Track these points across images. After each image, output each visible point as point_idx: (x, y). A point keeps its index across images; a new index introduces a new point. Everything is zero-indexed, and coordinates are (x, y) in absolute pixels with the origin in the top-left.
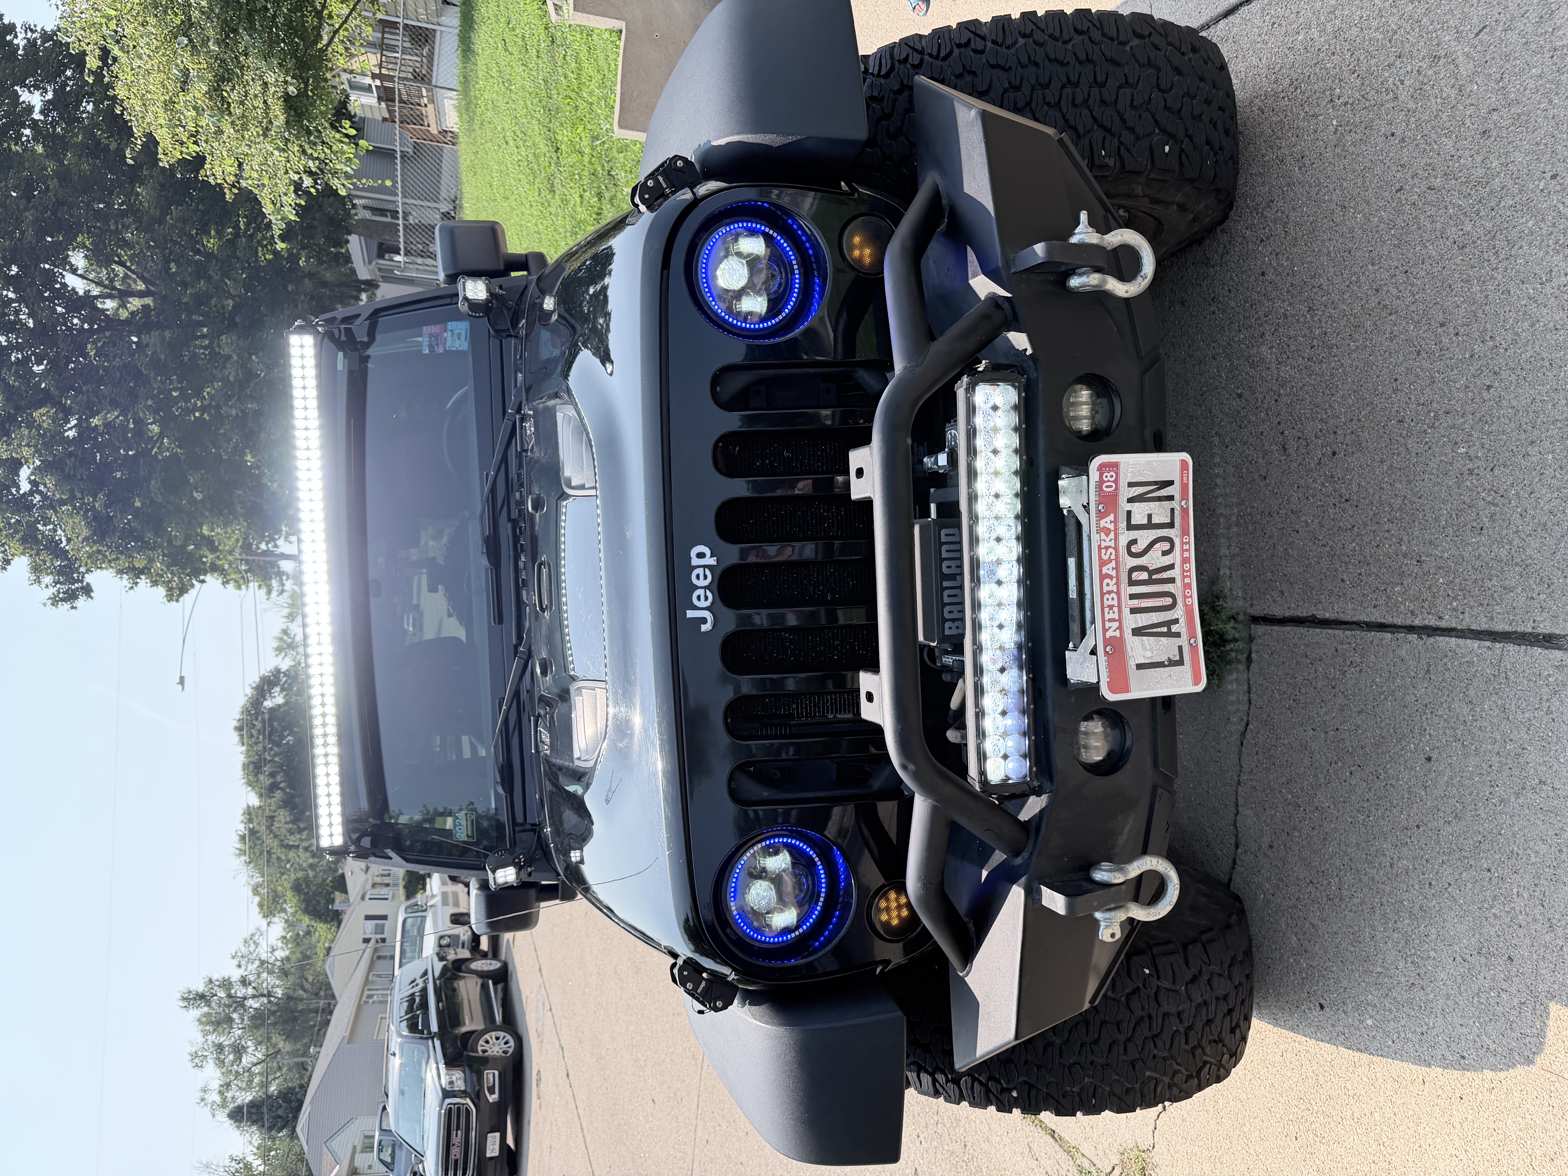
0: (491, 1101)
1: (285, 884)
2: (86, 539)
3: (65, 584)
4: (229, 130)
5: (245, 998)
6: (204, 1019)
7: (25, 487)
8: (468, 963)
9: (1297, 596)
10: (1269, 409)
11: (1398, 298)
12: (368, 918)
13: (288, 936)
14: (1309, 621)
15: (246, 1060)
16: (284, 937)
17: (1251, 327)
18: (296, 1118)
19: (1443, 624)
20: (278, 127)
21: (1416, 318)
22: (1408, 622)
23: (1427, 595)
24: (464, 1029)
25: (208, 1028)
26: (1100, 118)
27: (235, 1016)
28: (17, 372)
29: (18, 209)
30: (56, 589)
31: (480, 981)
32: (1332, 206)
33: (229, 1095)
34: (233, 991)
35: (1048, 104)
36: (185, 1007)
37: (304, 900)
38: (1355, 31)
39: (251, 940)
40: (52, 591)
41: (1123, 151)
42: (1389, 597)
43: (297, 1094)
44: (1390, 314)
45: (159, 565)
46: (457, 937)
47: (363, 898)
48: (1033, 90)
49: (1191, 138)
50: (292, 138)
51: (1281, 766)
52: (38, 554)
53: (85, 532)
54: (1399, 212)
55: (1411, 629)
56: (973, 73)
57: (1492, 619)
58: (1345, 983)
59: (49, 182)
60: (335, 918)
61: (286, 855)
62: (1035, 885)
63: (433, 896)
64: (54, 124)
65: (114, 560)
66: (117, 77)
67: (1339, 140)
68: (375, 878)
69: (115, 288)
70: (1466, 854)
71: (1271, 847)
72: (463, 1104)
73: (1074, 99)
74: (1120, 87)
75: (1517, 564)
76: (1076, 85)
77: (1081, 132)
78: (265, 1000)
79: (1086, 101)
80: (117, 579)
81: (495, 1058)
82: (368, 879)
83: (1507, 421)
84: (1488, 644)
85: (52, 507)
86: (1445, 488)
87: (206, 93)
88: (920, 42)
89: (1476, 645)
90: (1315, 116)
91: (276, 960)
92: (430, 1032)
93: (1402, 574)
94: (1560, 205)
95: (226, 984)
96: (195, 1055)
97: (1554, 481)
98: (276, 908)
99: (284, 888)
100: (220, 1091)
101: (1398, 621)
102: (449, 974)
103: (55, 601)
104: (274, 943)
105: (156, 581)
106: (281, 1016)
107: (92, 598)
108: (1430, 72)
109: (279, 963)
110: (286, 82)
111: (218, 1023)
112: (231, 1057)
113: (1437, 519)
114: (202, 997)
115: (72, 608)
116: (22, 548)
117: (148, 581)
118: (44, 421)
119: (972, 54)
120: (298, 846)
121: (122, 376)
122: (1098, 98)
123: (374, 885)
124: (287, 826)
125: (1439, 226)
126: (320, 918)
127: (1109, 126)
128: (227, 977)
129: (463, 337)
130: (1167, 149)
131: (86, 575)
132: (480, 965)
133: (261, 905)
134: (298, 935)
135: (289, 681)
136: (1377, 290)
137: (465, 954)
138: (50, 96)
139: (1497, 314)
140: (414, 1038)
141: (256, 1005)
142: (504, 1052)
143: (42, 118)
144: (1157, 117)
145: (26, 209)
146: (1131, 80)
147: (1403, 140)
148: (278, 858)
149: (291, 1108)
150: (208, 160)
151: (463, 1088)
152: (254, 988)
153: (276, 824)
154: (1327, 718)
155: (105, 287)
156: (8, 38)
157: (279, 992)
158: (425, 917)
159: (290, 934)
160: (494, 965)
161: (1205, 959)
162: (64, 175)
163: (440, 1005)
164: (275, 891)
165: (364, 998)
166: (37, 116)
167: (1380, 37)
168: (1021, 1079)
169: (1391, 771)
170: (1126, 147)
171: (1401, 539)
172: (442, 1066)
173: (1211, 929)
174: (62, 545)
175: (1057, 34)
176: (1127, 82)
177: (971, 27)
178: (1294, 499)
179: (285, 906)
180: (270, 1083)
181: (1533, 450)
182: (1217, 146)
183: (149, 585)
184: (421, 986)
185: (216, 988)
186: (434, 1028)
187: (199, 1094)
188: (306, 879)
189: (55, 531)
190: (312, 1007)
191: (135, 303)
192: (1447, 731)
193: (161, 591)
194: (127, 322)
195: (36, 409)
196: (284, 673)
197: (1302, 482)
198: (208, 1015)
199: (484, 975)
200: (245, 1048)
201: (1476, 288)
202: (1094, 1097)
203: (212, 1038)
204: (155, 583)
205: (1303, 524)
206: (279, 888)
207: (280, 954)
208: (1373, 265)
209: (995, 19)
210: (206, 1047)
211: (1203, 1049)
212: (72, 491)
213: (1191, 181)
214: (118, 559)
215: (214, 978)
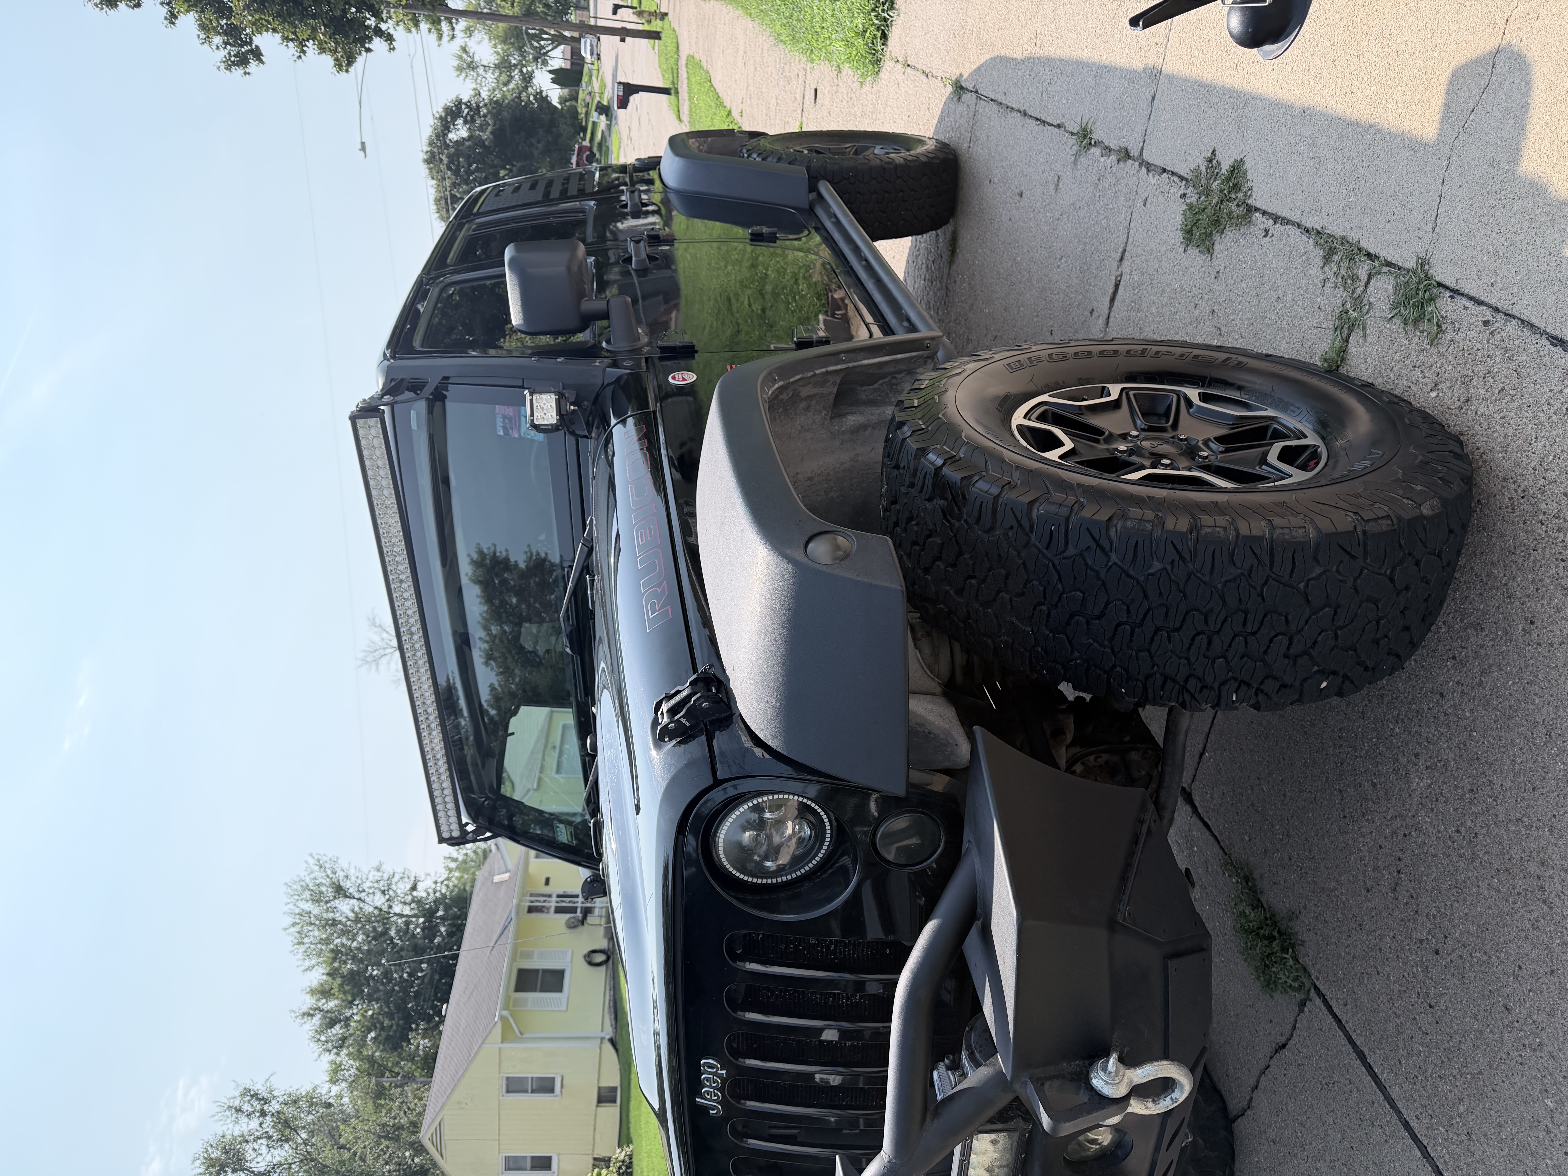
3: (234, 46)
30: (226, 51)
45: (321, 34)
52: (202, 12)
65: (277, 27)
103: (228, 64)
105: (324, 49)
107: (263, 63)
115: (245, 73)
117: (315, 49)
131: (253, 39)
135: (472, 113)
193: (330, 59)
196: (466, 104)
204: (322, 52)
214: (281, 26)
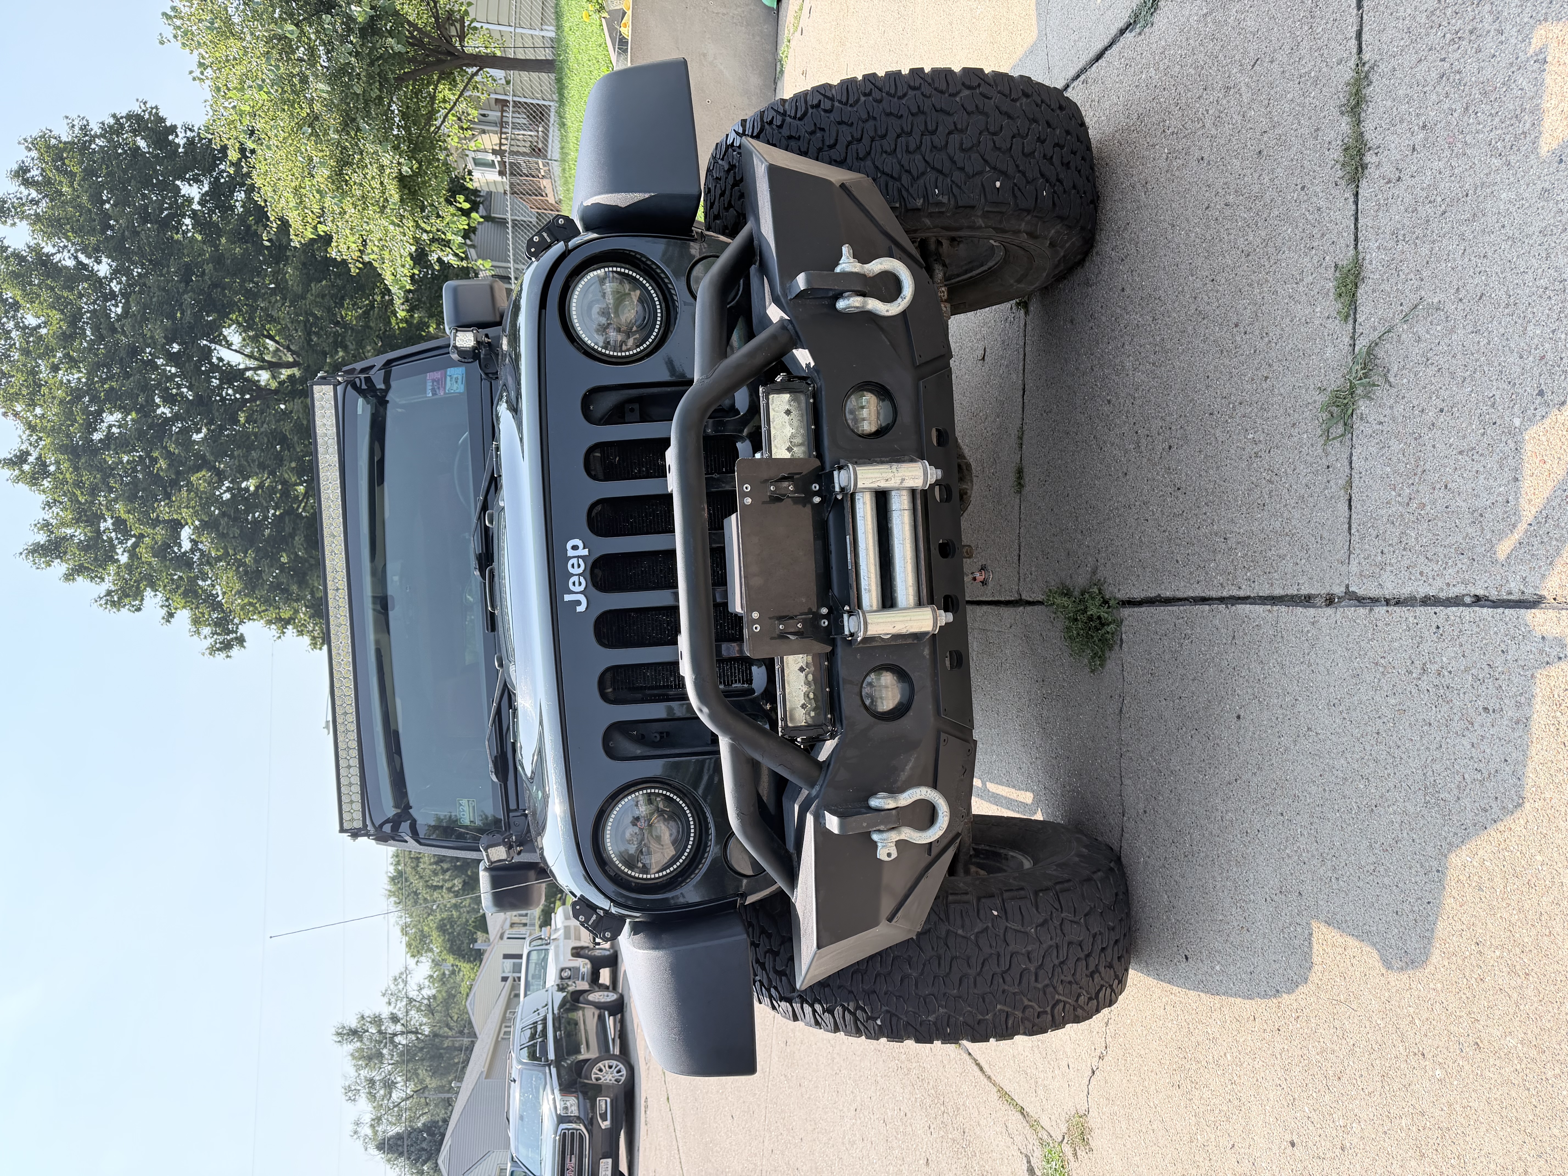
0: (603, 1127)
1: (431, 924)
2: (239, 592)
3: (221, 635)
4: (351, 210)
5: (395, 1035)
6: (357, 1054)
7: (186, 545)
8: (585, 995)
9: (1148, 579)
10: (1128, 411)
11: (1208, 304)
12: (506, 956)
13: (435, 976)
14: (1158, 601)
15: (396, 1096)
16: (431, 976)
17: (1116, 338)
18: (438, 1151)
19: (1242, 594)
20: (394, 204)
21: (1220, 321)
22: (1219, 594)
23: (1231, 568)
24: (581, 1057)
25: (360, 1063)
26: (931, 163)
27: (385, 1051)
28: (177, 439)
29: (178, 292)
30: (213, 639)
31: (597, 1012)
32: (1166, 225)
33: (380, 1129)
34: (383, 1028)
35: (886, 152)
36: (340, 1042)
37: (448, 940)
38: (1177, 68)
39: (402, 978)
40: (210, 641)
41: (955, 189)
42: (1207, 573)
43: (440, 1127)
44: (1204, 319)
45: (302, 616)
46: (577, 969)
47: (501, 937)
48: (872, 141)
49: (1024, 174)
50: (406, 214)
51: (1147, 736)
52: (197, 608)
53: (238, 586)
54: (1208, 227)
55: (1222, 600)
56: (823, 130)
57: (1272, 585)
58: (1200, 934)
59: (205, 267)
60: (477, 957)
61: (431, 896)
62: (821, 812)
63: (556, 930)
64: (211, 211)
65: (263, 611)
66: (254, 167)
67: (1169, 166)
68: (514, 918)
69: (263, 360)
70: (1267, 802)
71: (1145, 812)
72: (577, 1130)
73: (907, 147)
74: (950, 133)
75: (1287, 535)
76: (910, 134)
77: (915, 174)
78: (413, 1037)
79: (919, 148)
80: (266, 629)
81: (608, 1086)
82: (506, 919)
83: (1278, 408)
84: (1269, 607)
85: (209, 563)
86: (1240, 471)
87: (329, 177)
88: (784, 106)
89: (1261, 610)
90: (1153, 146)
91: (423, 998)
92: (547, 1060)
93: (1214, 552)
94: (1307, 213)
95: (377, 1021)
96: (348, 1089)
97: (1308, 458)
98: (423, 948)
99: (430, 928)
100: (371, 1125)
101: (1213, 594)
102: (568, 1006)
103: (213, 650)
104: (421, 981)
105: (302, 631)
106: (428, 1052)
107: (244, 647)
108: (1225, 102)
109: (426, 1002)
110: (399, 164)
111: (370, 1058)
112: (382, 1092)
113: (1236, 500)
114: (354, 1033)
115: (228, 656)
116: (183, 601)
117: (295, 631)
118: (200, 484)
119: (822, 113)
120: (442, 887)
121: (269, 440)
122: (929, 144)
123: (512, 925)
124: (431, 867)
125: (1232, 237)
126: (464, 957)
127: (940, 168)
128: (377, 1014)
129: (460, 381)
130: (998, 184)
131: (240, 626)
132: (597, 996)
133: (409, 945)
134: (444, 974)
136: (1195, 298)
137: (584, 985)
138: (206, 188)
139: (1269, 313)
140: (534, 1065)
141: (404, 1042)
142: (616, 1080)
143: (200, 208)
144: (987, 157)
145: (185, 292)
146: (959, 127)
147: (1209, 163)
148: (425, 900)
149: (435, 1141)
150: (335, 239)
151: (577, 1114)
152: (403, 1025)
153: (422, 865)
154: (1173, 688)
155: (256, 359)
156: (170, 138)
157: (427, 1030)
158: (547, 950)
159: (437, 973)
160: (612, 997)
161: (1057, 905)
162: (218, 260)
163: (558, 1033)
164: (422, 931)
165: (501, 1035)
166: (196, 207)
167: (1193, 72)
168: (884, 1008)
169: (1216, 732)
170: (957, 185)
171: (1213, 520)
172: (557, 1092)
173: (1069, 881)
174: (219, 599)
175: (892, 91)
176: (956, 128)
177: (823, 91)
178: (1145, 491)
179: (431, 946)
180: (418, 1118)
181: (1295, 431)
182: (1053, 179)
183: (295, 635)
184: (542, 1015)
185: (367, 1024)
186: (551, 1056)
187: (352, 1127)
188: (450, 919)
189: (213, 586)
190: (457, 1045)
191: (285, 373)
192: (1249, 690)
193: (306, 640)
194: (276, 392)
195: (194, 473)
197: (1150, 476)
198: (362, 1050)
199: (599, 1006)
200: (394, 1083)
201: (1257, 291)
202: (948, 1025)
203: (364, 1073)
204: (301, 633)
205: (1151, 513)
206: (426, 929)
207: (427, 992)
208: (1192, 276)
209: (843, 82)
210: (358, 1081)
211: (1055, 988)
212: (225, 548)
213: (1028, 211)
214: (267, 610)
215: (366, 1015)
